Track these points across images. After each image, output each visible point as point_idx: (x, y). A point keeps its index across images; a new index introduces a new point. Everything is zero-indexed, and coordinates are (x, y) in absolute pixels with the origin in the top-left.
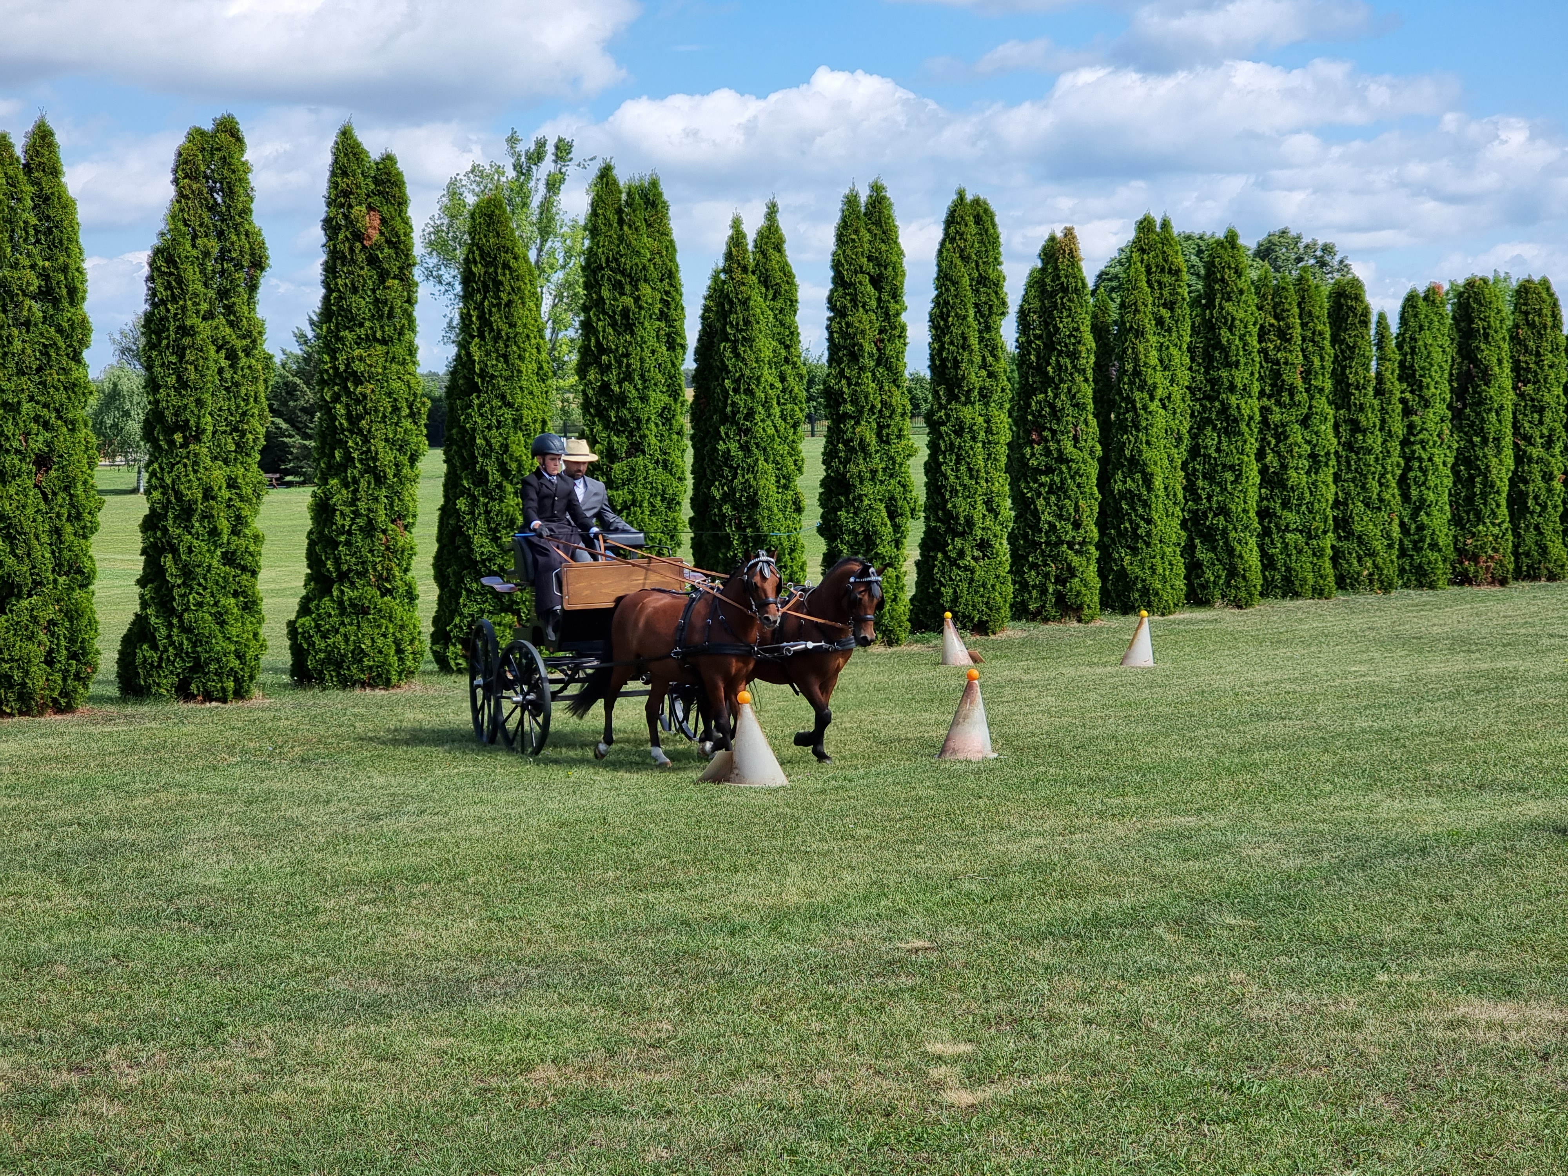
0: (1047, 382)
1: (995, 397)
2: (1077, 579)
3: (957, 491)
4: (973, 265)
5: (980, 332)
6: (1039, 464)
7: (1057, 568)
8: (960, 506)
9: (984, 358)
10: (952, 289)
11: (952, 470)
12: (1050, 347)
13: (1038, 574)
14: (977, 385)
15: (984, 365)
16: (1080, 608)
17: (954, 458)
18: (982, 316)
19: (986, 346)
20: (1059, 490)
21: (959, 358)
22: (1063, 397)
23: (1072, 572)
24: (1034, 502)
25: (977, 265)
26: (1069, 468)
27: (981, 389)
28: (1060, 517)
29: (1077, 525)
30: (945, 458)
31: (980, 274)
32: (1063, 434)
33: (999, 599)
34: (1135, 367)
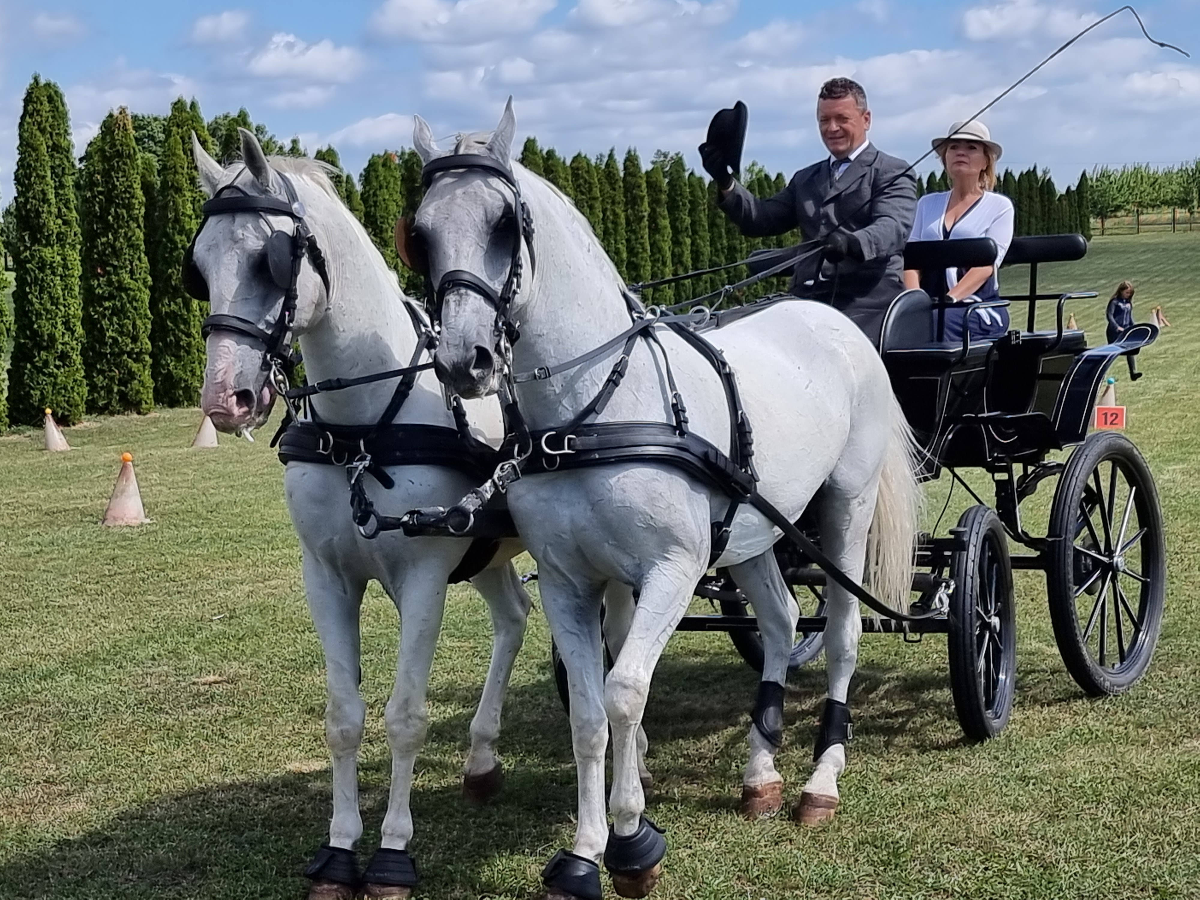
0: (108, 227)
1: (69, 241)
2: (136, 382)
3: (41, 314)
4: (48, 136)
5: (55, 188)
6: (103, 292)
7: (120, 373)
8: (45, 326)
9: (59, 210)
10: (34, 154)
11: (37, 298)
12: (110, 201)
13: (105, 378)
14: (55, 231)
15: (59, 216)
16: (139, 403)
17: (38, 288)
18: (57, 177)
19: (61, 200)
20: (119, 312)
21: (40, 209)
22: (121, 240)
23: (132, 375)
24: (100, 323)
25: (51, 134)
26: (128, 295)
27: (58, 234)
28: (121, 333)
29: (135, 340)
30: (30, 288)
31: (54, 143)
32: (121, 268)
33: (77, 397)
34: (175, 216)
